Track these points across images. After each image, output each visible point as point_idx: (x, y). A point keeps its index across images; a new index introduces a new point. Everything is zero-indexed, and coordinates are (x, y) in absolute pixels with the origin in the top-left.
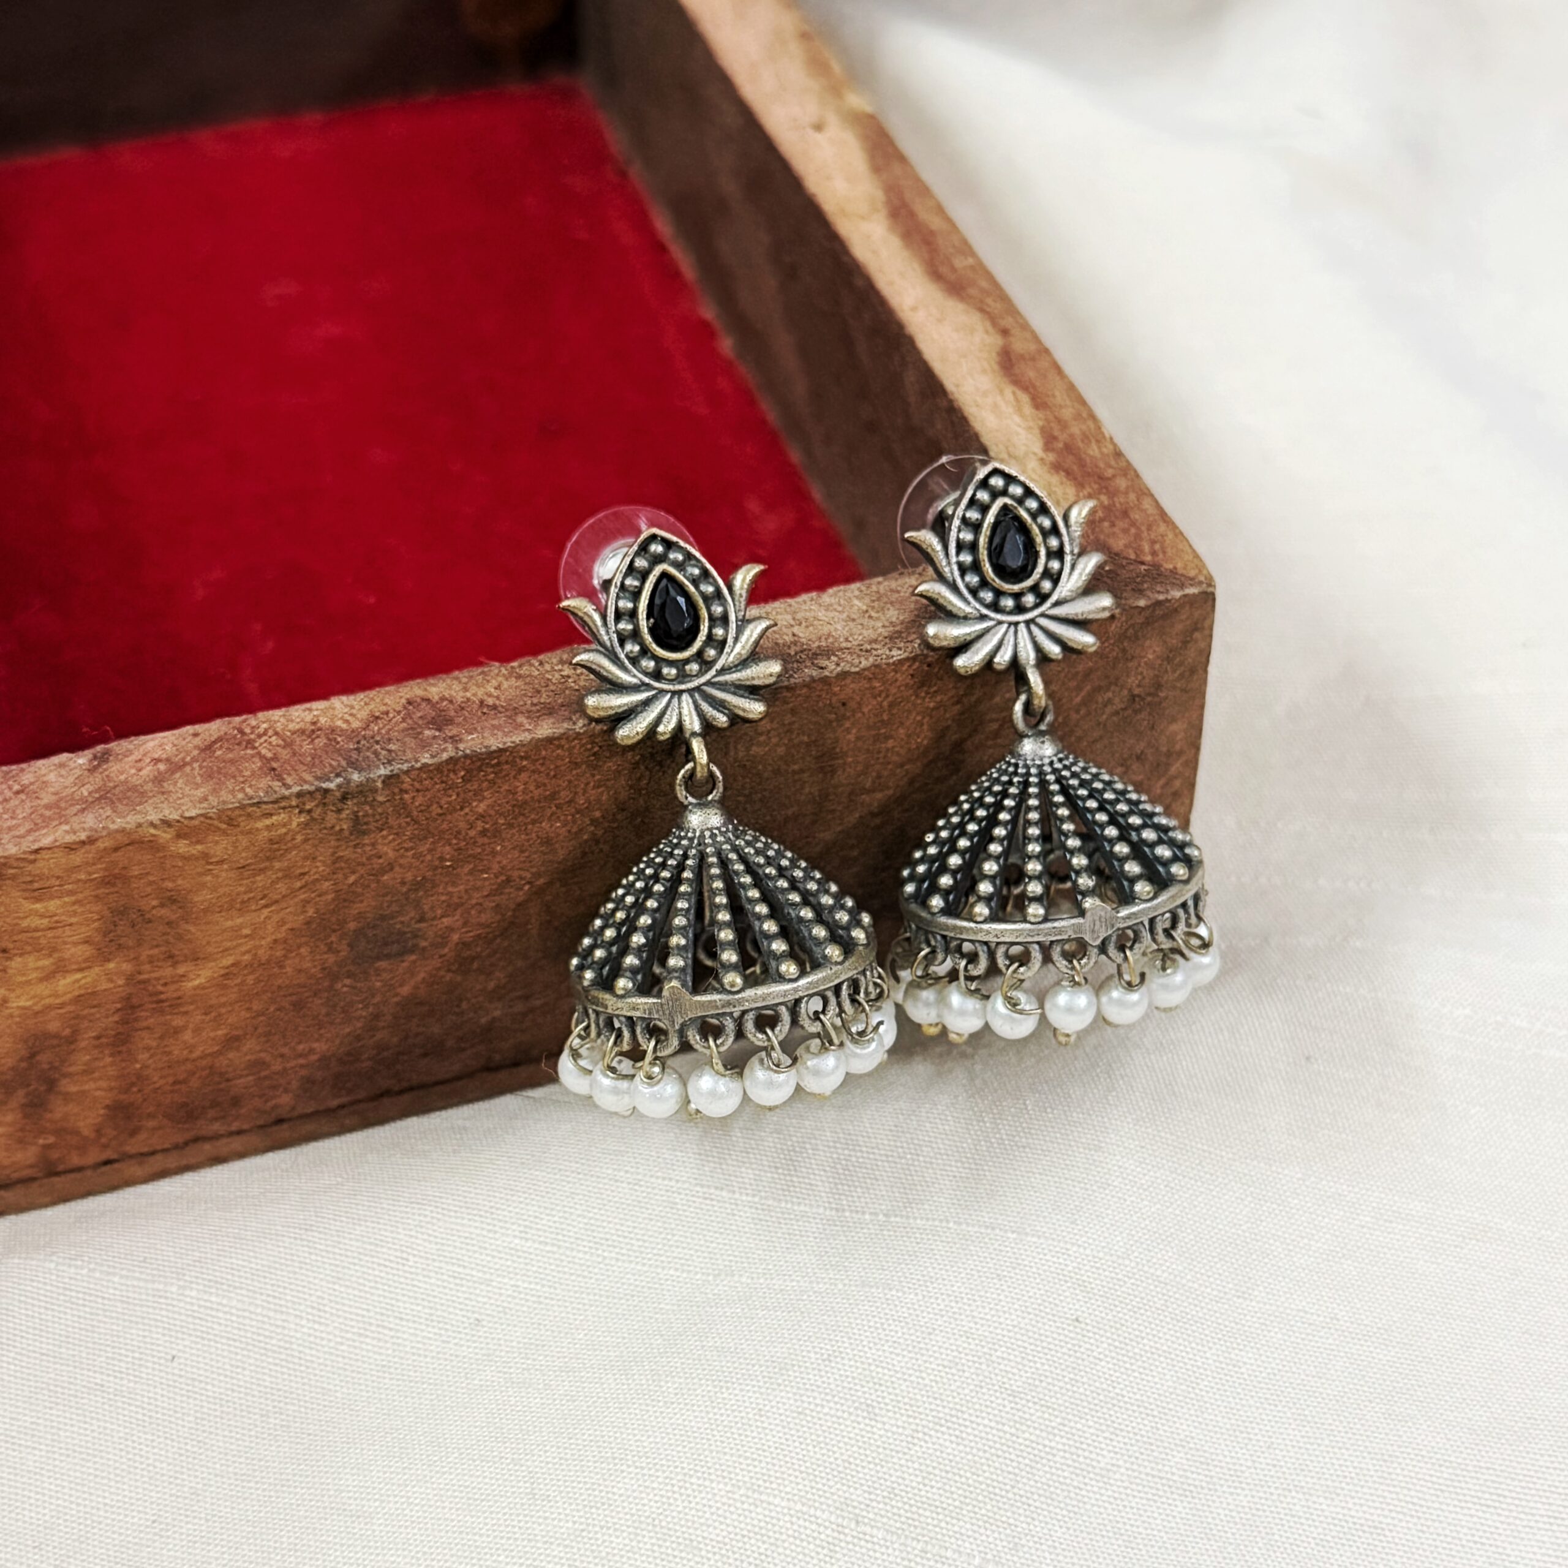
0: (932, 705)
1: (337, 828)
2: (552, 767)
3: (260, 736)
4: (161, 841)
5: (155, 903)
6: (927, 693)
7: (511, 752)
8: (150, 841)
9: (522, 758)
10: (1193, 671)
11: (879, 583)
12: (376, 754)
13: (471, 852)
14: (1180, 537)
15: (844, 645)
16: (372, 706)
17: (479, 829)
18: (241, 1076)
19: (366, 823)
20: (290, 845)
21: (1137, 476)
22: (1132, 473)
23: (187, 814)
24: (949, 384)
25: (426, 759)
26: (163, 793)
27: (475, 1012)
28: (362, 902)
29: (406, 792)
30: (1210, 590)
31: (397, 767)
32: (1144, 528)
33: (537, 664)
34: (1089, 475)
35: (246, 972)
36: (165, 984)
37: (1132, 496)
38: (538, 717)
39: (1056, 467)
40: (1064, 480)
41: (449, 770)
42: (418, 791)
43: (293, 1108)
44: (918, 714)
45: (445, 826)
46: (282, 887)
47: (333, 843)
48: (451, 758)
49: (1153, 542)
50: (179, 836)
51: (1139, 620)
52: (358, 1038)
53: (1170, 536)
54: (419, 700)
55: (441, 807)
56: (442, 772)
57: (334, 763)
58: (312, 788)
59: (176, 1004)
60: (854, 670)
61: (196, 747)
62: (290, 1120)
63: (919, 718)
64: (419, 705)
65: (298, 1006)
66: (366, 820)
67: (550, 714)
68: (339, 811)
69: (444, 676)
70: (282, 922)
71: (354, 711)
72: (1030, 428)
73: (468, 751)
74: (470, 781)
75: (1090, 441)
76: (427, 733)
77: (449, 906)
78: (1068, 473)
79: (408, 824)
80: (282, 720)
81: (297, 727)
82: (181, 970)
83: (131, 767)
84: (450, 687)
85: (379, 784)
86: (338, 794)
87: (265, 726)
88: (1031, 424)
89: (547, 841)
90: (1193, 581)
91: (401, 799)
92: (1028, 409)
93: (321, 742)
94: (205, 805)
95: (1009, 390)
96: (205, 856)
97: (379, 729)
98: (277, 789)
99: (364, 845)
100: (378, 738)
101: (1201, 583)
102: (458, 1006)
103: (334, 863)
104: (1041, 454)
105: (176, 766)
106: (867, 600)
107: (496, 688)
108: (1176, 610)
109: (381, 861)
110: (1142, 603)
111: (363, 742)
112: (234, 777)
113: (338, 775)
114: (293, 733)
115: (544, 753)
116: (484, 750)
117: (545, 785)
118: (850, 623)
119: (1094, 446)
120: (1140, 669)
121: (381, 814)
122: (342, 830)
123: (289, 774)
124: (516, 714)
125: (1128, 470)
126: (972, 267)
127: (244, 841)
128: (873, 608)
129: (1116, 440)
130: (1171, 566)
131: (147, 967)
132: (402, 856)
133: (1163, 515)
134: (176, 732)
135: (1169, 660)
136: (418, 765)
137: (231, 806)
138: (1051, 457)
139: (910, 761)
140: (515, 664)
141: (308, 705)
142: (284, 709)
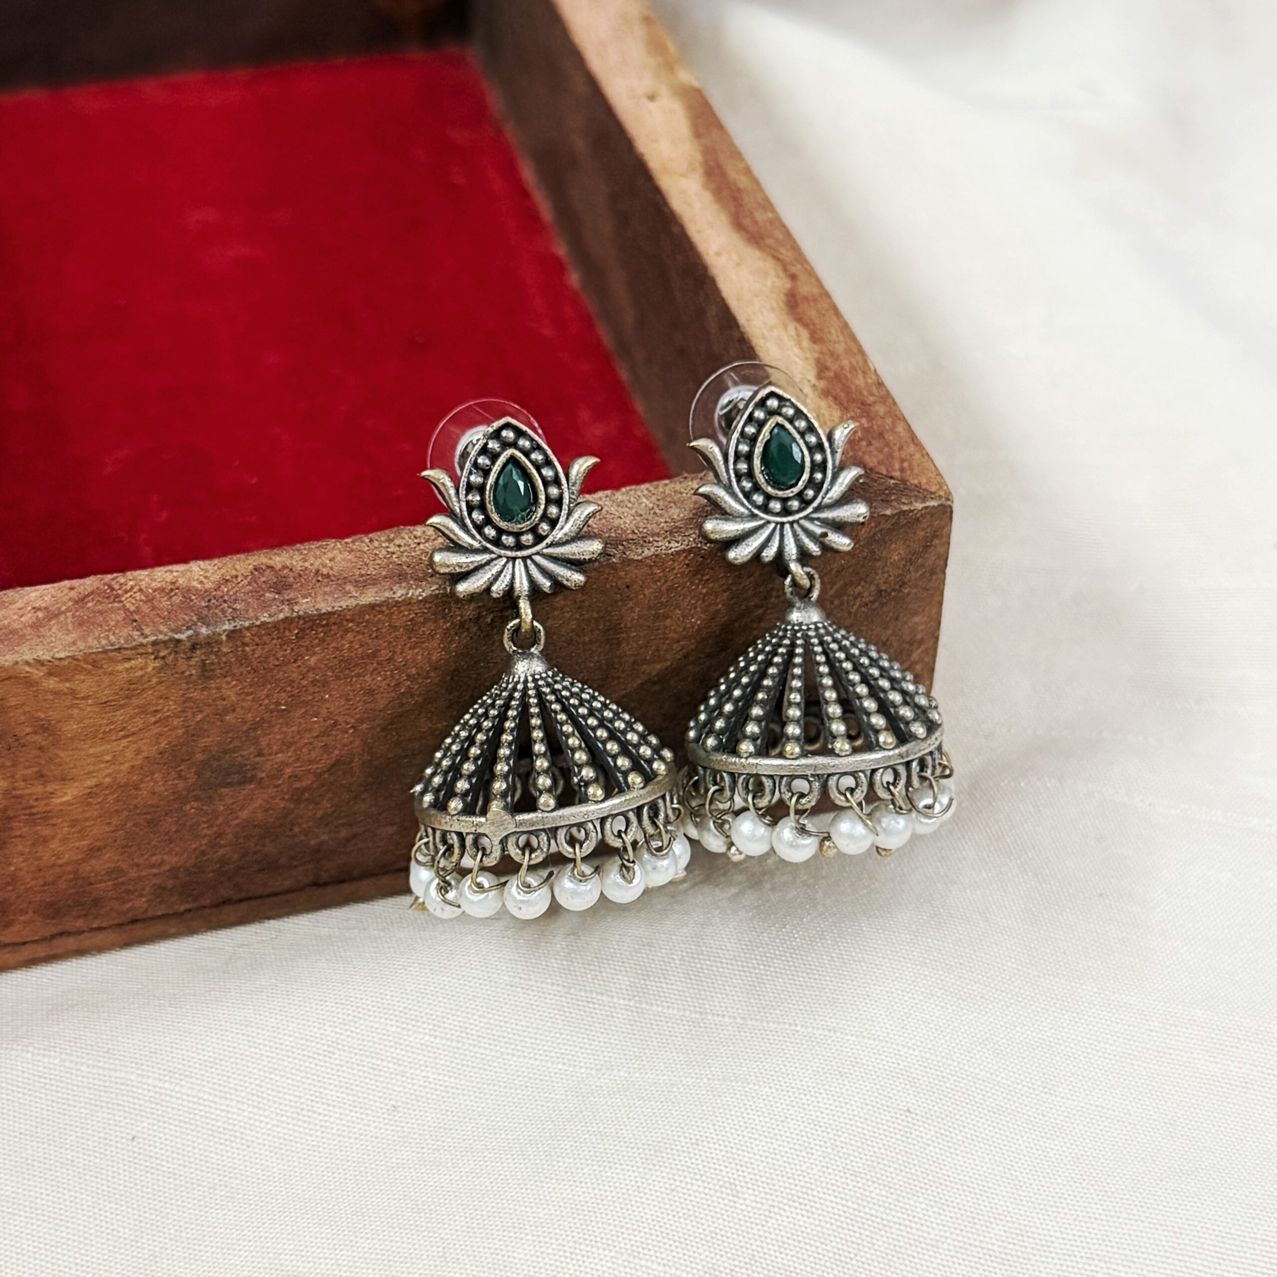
0: (704, 591)
1: (187, 673)
2: (374, 629)
3: (126, 592)
4: (36, 677)
5: (28, 730)
6: (701, 580)
7: (339, 615)
8: (25, 677)
9: (348, 621)
10: (933, 572)
11: (666, 485)
12: (223, 611)
13: (303, 698)
14: (926, 457)
15: (630, 536)
16: (223, 571)
17: (311, 679)
18: (102, 881)
19: (213, 670)
20: (146, 686)
21: (894, 403)
22: (891, 401)
23: (57, 656)
24: (742, 319)
25: (265, 618)
26: (39, 637)
27: (306, 835)
28: (209, 737)
29: (248, 645)
30: (949, 503)
31: (239, 624)
32: (896, 448)
33: (367, 541)
34: (854, 401)
35: (107, 792)
36: (37, 800)
37: (889, 421)
38: (364, 586)
39: (826, 393)
40: (832, 404)
41: (285, 629)
42: (257, 645)
43: (146, 911)
44: (692, 598)
45: (280, 675)
46: (139, 722)
47: (184, 686)
48: (287, 618)
49: (903, 461)
50: (50, 674)
51: (887, 526)
52: (203, 853)
53: (918, 456)
54: (264, 568)
55: (278, 659)
56: (278, 629)
57: (187, 618)
58: (167, 638)
59: (46, 817)
60: (636, 558)
61: (70, 599)
62: (144, 920)
63: (693, 602)
64: (264, 571)
65: (152, 824)
66: (213, 667)
67: (374, 584)
68: (189, 658)
69: (288, 548)
70: (138, 752)
71: (209, 575)
72: (807, 359)
73: (301, 613)
74: (303, 638)
75: (857, 373)
76: (267, 595)
77: (284, 743)
78: (835, 398)
79: (249, 672)
80: (147, 579)
81: (159, 585)
82: (50, 788)
83: (15, 614)
84: (292, 558)
85: (224, 638)
86: (188, 644)
87: (131, 583)
88: (808, 355)
89: (370, 692)
90: (933, 495)
91: (243, 651)
92: (806, 343)
93: (177, 599)
94: (74, 648)
95: (792, 326)
96: (73, 692)
97: (228, 591)
98: (136, 637)
99: (210, 689)
100: (226, 598)
101: (940, 497)
102: (291, 830)
103: (184, 702)
104: (813, 380)
105: (52, 615)
106: (654, 498)
107: (330, 560)
108: (918, 520)
109: (225, 703)
110: (888, 512)
111: (213, 601)
112: (101, 626)
113: (189, 628)
114: (154, 591)
115: (367, 617)
116: (315, 612)
117: (367, 644)
118: (637, 518)
119: (860, 376)
120: (886, 569)
121: (225, 663)
122: (191, 675)
123: (147, 626)
124: (345, 583)
125: (887, 398)
126: (771, 222)
127: (106, 680)
128: (658, 506)
129: (879, 372)
130: (916, 482)
131: (22, 784)
132: (244, 700)
133: (913, 438)
134: (56, 585)
135: (911, 562)
136: (258, 623)
137: (95, 650)
138: (822, 384)
139: (684, 638)
140: (349, 540)
141: (170, 567)
142: (149, 570)
